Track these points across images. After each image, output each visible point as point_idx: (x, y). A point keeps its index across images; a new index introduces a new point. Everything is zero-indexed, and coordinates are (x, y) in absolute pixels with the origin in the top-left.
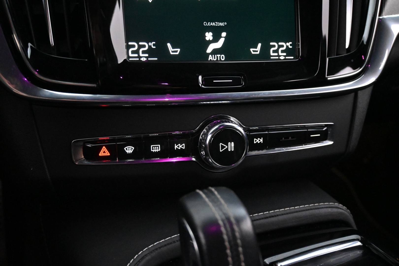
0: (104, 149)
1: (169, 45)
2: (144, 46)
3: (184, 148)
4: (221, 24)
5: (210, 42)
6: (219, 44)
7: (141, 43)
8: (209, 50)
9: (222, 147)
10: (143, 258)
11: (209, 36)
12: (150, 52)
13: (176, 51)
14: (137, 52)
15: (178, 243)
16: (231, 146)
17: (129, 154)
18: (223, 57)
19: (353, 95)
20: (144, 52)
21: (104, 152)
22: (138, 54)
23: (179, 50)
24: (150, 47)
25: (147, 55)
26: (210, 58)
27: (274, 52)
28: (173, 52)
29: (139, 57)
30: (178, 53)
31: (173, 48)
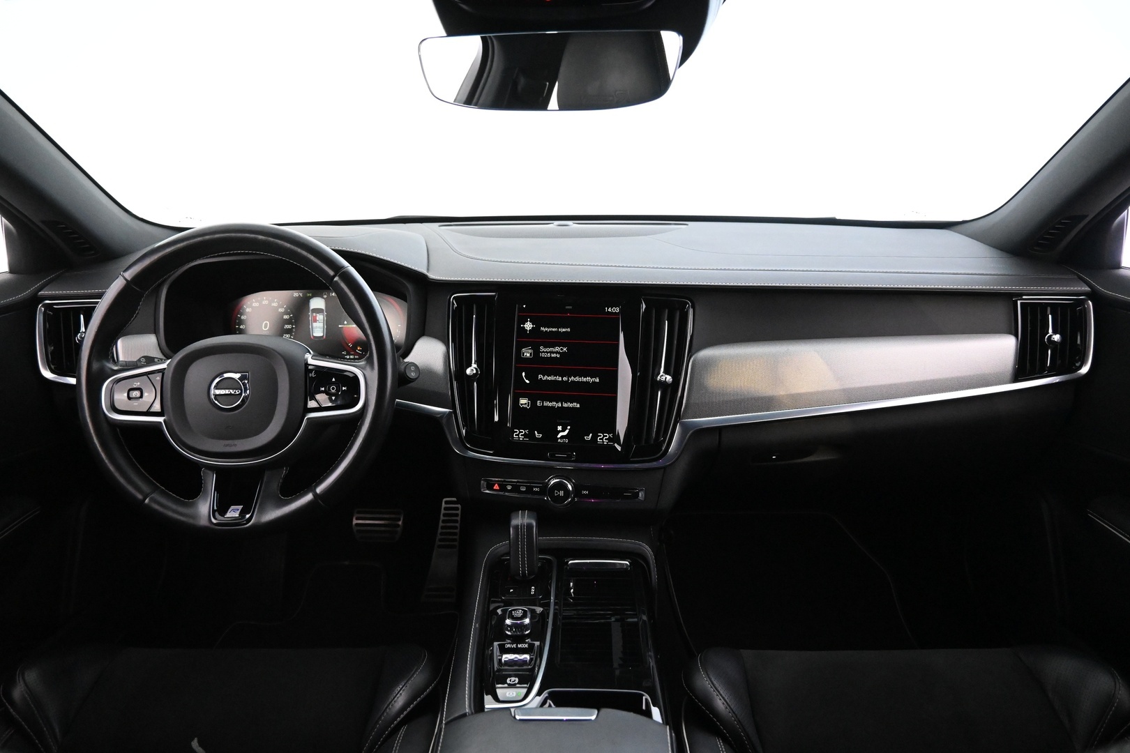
1: (536, 432)
2: (522, 432)
3: (539, 491)
4: (568, 421)
5: (560, 431)
6: (565, 433)
7: (521, 430)
8: (559, 436)
9: (556, 493)
11: (560, 428)
12: (525, 435)
16: (562, 493)
17: (509, 490)
18: (567, 441)
19: (663, 470)
20: (521, 435)
21: (496, 487)
22: (519, 436)
23: (541, 435)
24: (525, 433)
25: (523, 437)
26: (559, 440)
27: (600, 439)
28: (538, 436)
29: (519, 438)
31: (538, 434)
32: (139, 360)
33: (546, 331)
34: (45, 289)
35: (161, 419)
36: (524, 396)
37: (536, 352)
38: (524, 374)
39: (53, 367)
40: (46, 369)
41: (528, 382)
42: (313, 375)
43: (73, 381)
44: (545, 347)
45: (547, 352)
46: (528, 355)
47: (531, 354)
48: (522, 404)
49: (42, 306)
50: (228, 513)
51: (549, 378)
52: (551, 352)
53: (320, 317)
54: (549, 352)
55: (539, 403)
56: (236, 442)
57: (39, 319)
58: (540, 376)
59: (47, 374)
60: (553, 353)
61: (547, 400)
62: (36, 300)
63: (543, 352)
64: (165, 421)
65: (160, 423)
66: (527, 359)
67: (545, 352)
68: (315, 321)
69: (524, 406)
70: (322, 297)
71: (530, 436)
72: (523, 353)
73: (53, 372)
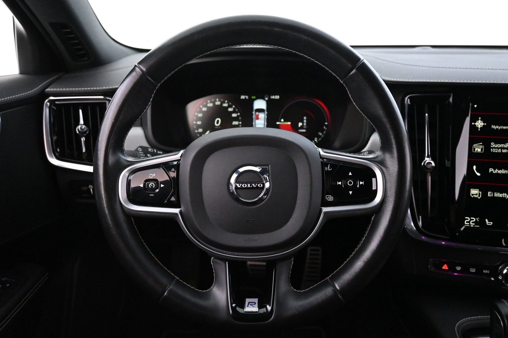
0: (445, 265)
1: (487, 220)
2: (473, 220)
3: (488, 273)
7: (472, 218)
10: (463, 323)
12: (476, 222)
13: (490, 224)
14: (469, 222)
15: (489, 321)
17: (458, 270)
20: (472, 222)
21: (445, 267)
22: (470, 223)
23: (492, 223)
24: (476, 220)
25: (474, 224)
28: (488, 223)
29: (470, 225)
30: (491, 224)
31: (489, 222)
32: (137, 150)
33: (497, 129)
34: (50, 87)
35: (176, 211)
36: (475, 187)
37: (487, 147)
38: (475, 167)
39: (57, 154)
40: (52, 157)
41: (478, 174)
42: (328, 168)
43: (90, 169)
44: (496, 143)
45: (498, 148)
46: (479, 150)
47: (482, 149)
48: (473, 195)
49: (48, 101)
50: (246, 307)
51: (500, 172)
52: (502, 148)
53: (262, 116)
54: (500, 148)
55: (489, 194)
56: (256, 237)
57: (46, 112)
58: (491, 170)
59: (54, 161)
60: (504, 148)
61: (497, 192)
62: (43, 95)
63: (494, 148)
64: (181, 212)
65: (176, 214)
66: (478, 154)
67: (496, 147)
68: (258, 118)
69: (475, 196)
70: (264, 99)
71: (481, 223)
72: (474, 149)
73: (58, 158)
